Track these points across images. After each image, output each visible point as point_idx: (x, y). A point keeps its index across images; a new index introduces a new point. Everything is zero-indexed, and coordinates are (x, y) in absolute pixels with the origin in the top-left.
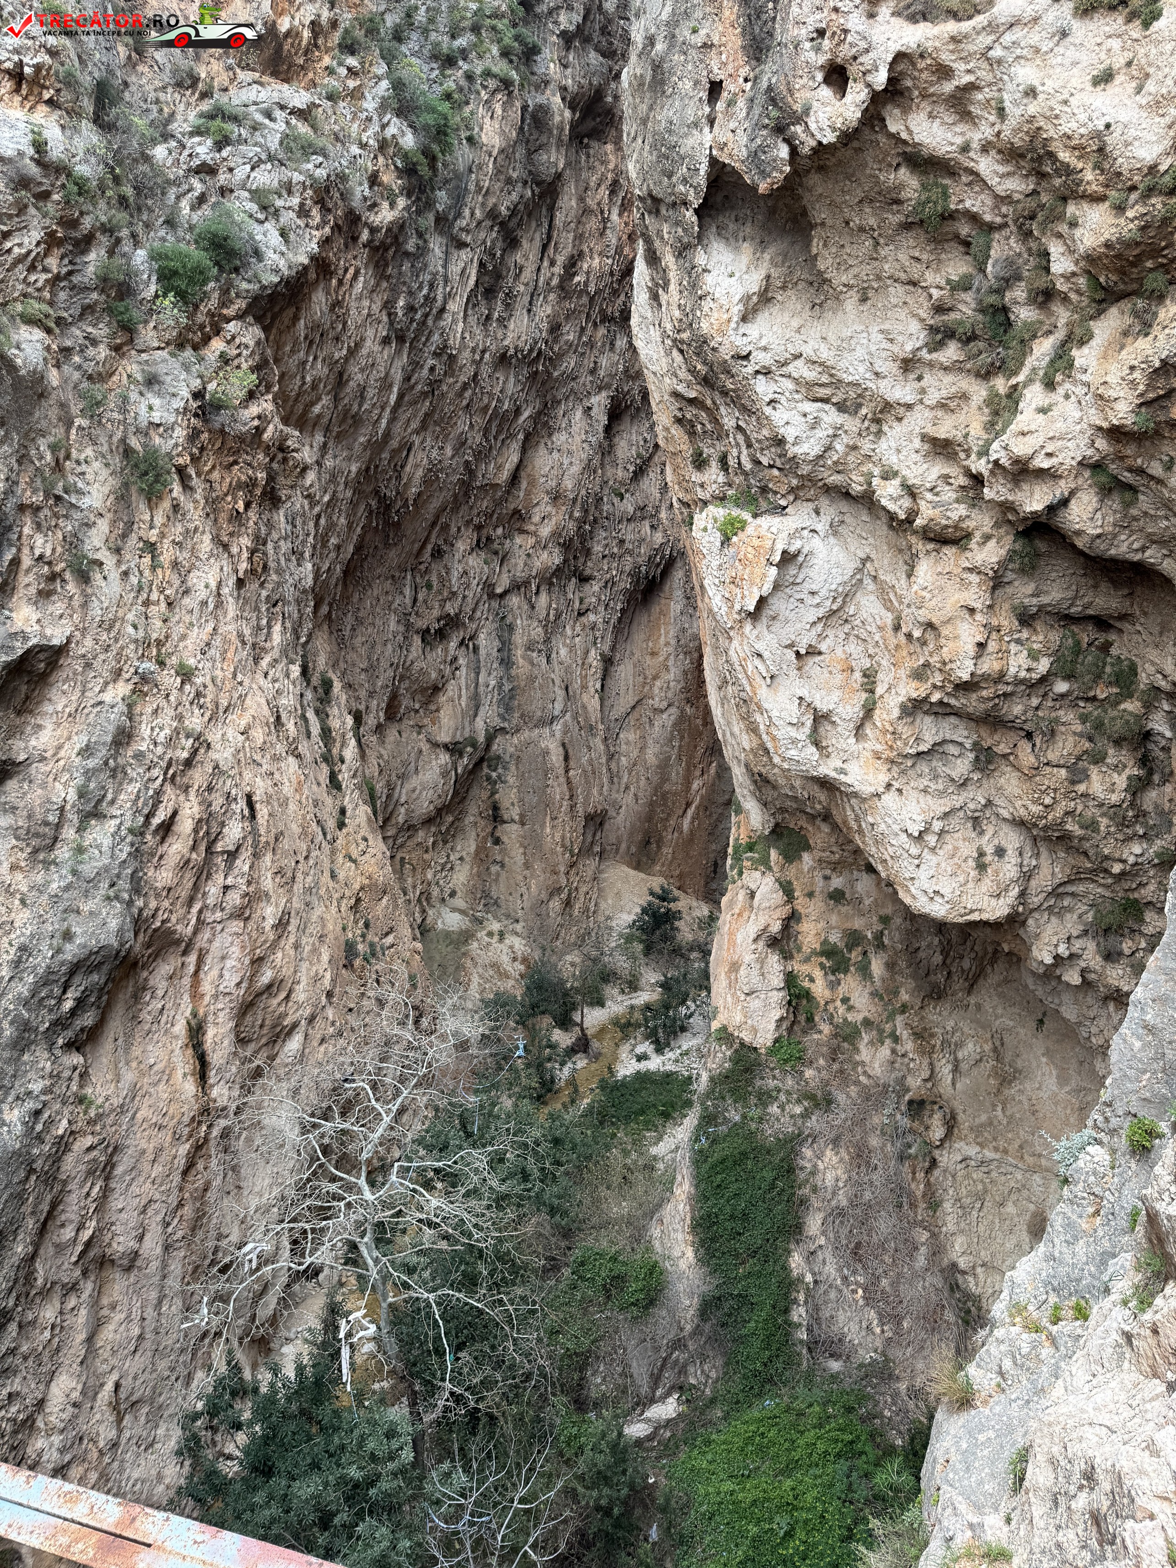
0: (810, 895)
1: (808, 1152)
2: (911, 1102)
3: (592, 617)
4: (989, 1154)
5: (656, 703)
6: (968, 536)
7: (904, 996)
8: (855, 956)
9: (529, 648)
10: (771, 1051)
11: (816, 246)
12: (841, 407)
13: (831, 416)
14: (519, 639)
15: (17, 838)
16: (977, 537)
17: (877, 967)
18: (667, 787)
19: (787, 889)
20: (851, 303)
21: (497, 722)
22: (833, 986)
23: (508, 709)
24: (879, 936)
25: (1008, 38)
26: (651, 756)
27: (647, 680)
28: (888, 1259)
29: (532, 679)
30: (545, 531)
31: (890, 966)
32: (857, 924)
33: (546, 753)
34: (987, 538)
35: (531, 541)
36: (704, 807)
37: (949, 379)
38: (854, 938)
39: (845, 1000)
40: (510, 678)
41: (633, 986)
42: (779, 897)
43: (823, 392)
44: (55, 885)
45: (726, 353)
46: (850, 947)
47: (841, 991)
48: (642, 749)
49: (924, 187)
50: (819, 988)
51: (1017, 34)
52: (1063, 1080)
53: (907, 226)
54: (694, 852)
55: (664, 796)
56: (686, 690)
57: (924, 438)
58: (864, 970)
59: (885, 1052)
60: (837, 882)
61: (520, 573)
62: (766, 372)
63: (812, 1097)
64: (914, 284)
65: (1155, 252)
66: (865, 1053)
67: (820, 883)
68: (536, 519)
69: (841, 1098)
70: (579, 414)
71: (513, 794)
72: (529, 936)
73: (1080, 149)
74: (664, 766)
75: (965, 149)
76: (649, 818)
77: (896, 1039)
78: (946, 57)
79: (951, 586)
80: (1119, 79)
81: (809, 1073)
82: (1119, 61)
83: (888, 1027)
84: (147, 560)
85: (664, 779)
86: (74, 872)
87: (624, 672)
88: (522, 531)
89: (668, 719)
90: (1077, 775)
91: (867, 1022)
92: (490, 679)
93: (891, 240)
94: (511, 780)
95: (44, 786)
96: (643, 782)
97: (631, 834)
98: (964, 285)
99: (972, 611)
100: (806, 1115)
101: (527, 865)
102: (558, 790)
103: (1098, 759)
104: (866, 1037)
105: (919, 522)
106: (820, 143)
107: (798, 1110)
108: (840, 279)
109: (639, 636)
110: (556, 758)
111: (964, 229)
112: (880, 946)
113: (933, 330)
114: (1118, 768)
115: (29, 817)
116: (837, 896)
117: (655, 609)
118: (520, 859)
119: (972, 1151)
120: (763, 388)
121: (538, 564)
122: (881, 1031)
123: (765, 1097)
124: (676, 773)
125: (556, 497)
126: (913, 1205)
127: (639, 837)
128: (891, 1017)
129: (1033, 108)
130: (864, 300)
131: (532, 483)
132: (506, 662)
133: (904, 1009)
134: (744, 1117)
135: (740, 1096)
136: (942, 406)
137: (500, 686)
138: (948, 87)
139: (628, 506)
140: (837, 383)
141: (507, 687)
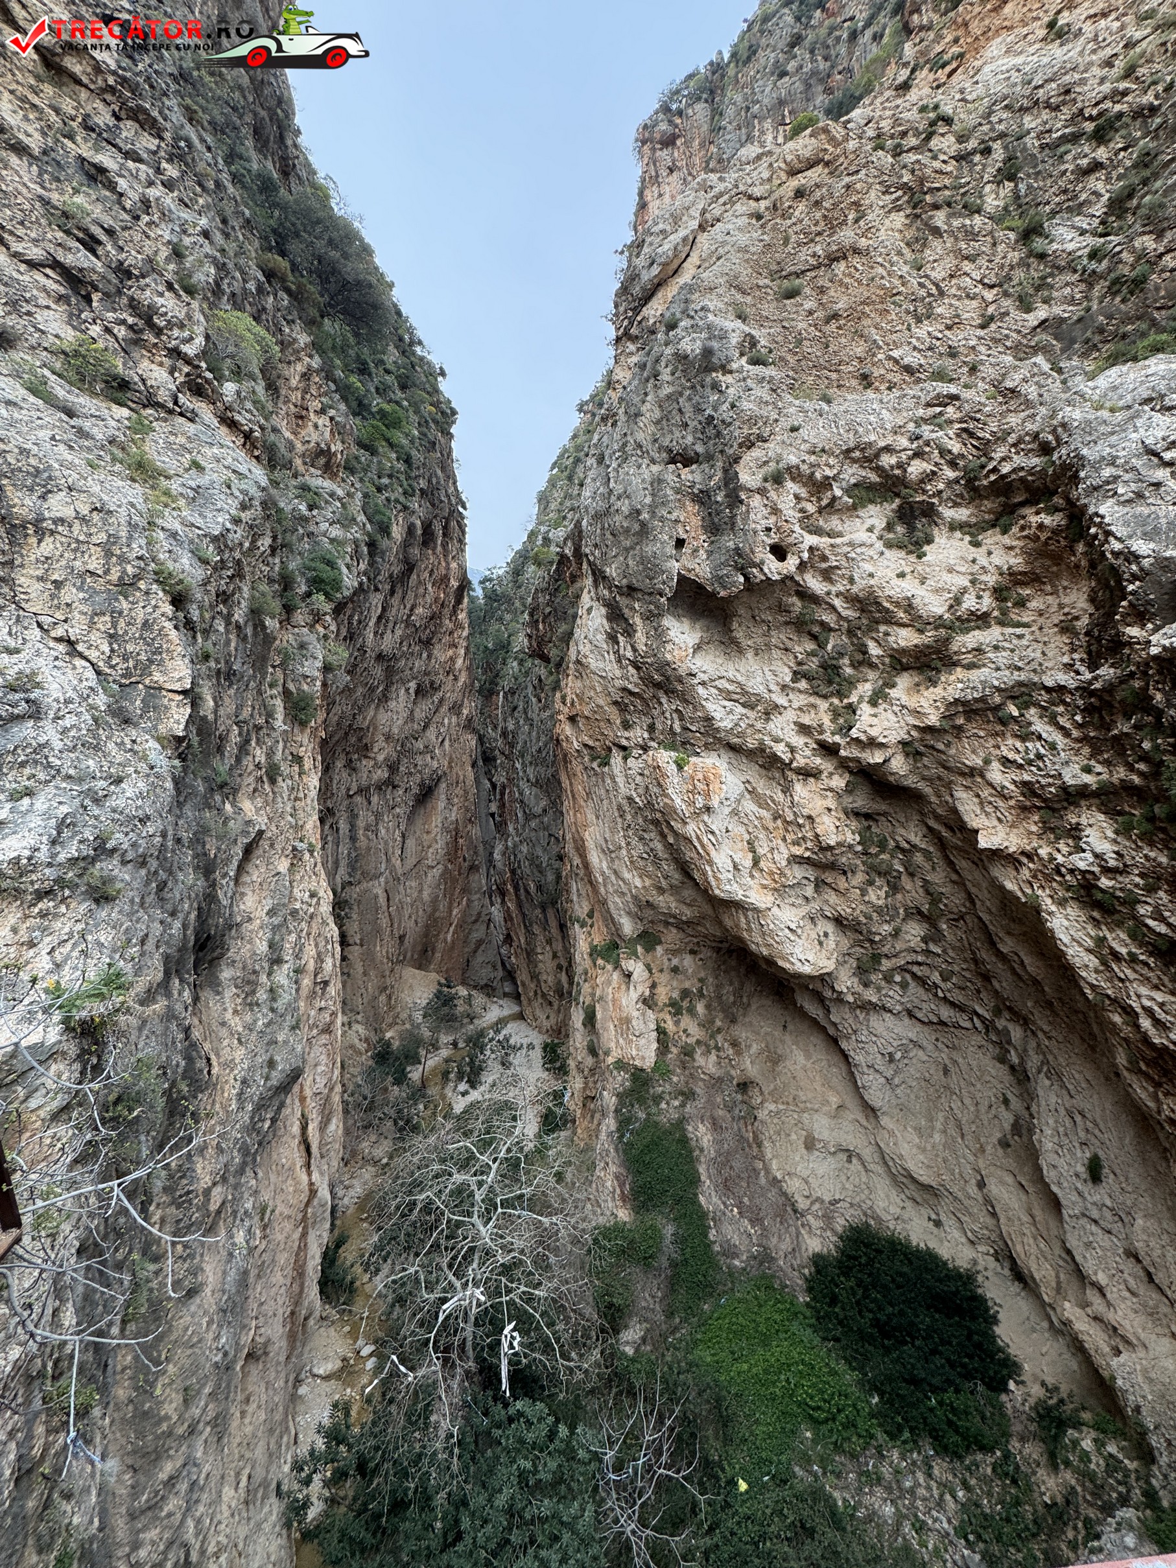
0: (661, 971)
1: (690, 1128)
2: (738, 1085)
3: (398, 810)
4: (781, 1107)
5: (430, 862)
6: (821, 772)
7: (718, 1023)
8: (685, 1004)
9: (366, 829)
10: (654, 1070)
11: (735, 625)
12: (744, 705)
13: (740, 709)
14: (361, 823)
15: (236, 987)
16: (825, 774)
17: (700, 1008)
18: (437, 914)
19: (649, 968)
20: (750, 655)
21: (347, 878)
22: (677, 1023)
23: (354, 869)
24: (700, 990)
25: (858, 550)
26: (426, 895)
27: (423, 848)
28: (744, 1184)
29: (369, 849)
30: (381, 758)
31: (708, 1007)
32: (687, 985)
33: (376, 897)
34: (831, 774)
35: (372, 763)
36: (460, 926)
37: (802, 696)
38: (685, 993)
39: (685, 1031)
40: (356, 849)
41: (435, 1046)
42: (646, 974)
43: (736, 697)
44: (260, 1023)
45: (682, 672)
46: (682, 999)
47: (683, 1025)
48: (420, 891)
49: (804, 607)
50: (670, 1026)
51: (863, 549)
52: (808, 1056)
53: (787, 623)
54: (455, 953)
55: (435, 920)
56: (448, 853)
57: (795, 723)
58: (691, 1011)
59: (713, 1057)
60: (675, 962)
61: (364, 782)
62: (703, 683)
63: (682, 1093)
64: (786, 650)
65: (939, 652)
66: (700, 1060)
67: (666, 963)
68: (376, 750)
69: (698, 1090)
70: (403, 691)
71: (356, 926)
72: (367, 1023)
73: (897, 604)
74: (435, 901)
75: (828, 593)
76: (426, 935)
77: (718, 1049)
78: (827, 552)
79: (817, 798)
80: (908, 577)
81: (675, 1079)
82: (908, 570)
83: (712, 1043)
84: (296, 768)
85: (435, 910)
86: (272, 1010)
87: (411, 843)
88: (366, 757)
89: (437, 872)
90: (864, 893)
91: (698, 1042)
92: (344, 850)
93: (778, 628)
94: (355, 916)
95: (250, 942)
96: (421, 912)
97: (414, 946)
98: (813, 654)
99: (829, 810)
100: (683, 1105)
101: (365, 974)
102: (384, 922)
103: (871, 883)
104: (699, 1051)
105: (795, 764)
106: (768, 579)
107: (676, 1103)
108: (745, 642)
109: (419, 822)
110: (382, 900)
111: (816, 629)
112: (701, 995)
113: (795, 673)
114: (880, 888)
115: (244, 968)
116: (675, 970)
117: (429, 806)
118: (360, 970)
119: (772, 1107)
120: (701, 690)
121: (375, 777)
122: (707, 1046)
123: (658, 1099)
124: (443, 906)
125: (388, 737)
126: (750, 1147)
127: (419, 948)
128: (712, 1037)
129: (872, 582)
130: (757, 654)
131: (375, 729)
132: (353, 839)
133: (719, 1031)
134: (648, 1114)
135: (642, 1101)
136: (800, 709)
137: (349, 854)
138: (824, 565)
139: (420, 745)
140: (745, 693)
141: (354, 855)
